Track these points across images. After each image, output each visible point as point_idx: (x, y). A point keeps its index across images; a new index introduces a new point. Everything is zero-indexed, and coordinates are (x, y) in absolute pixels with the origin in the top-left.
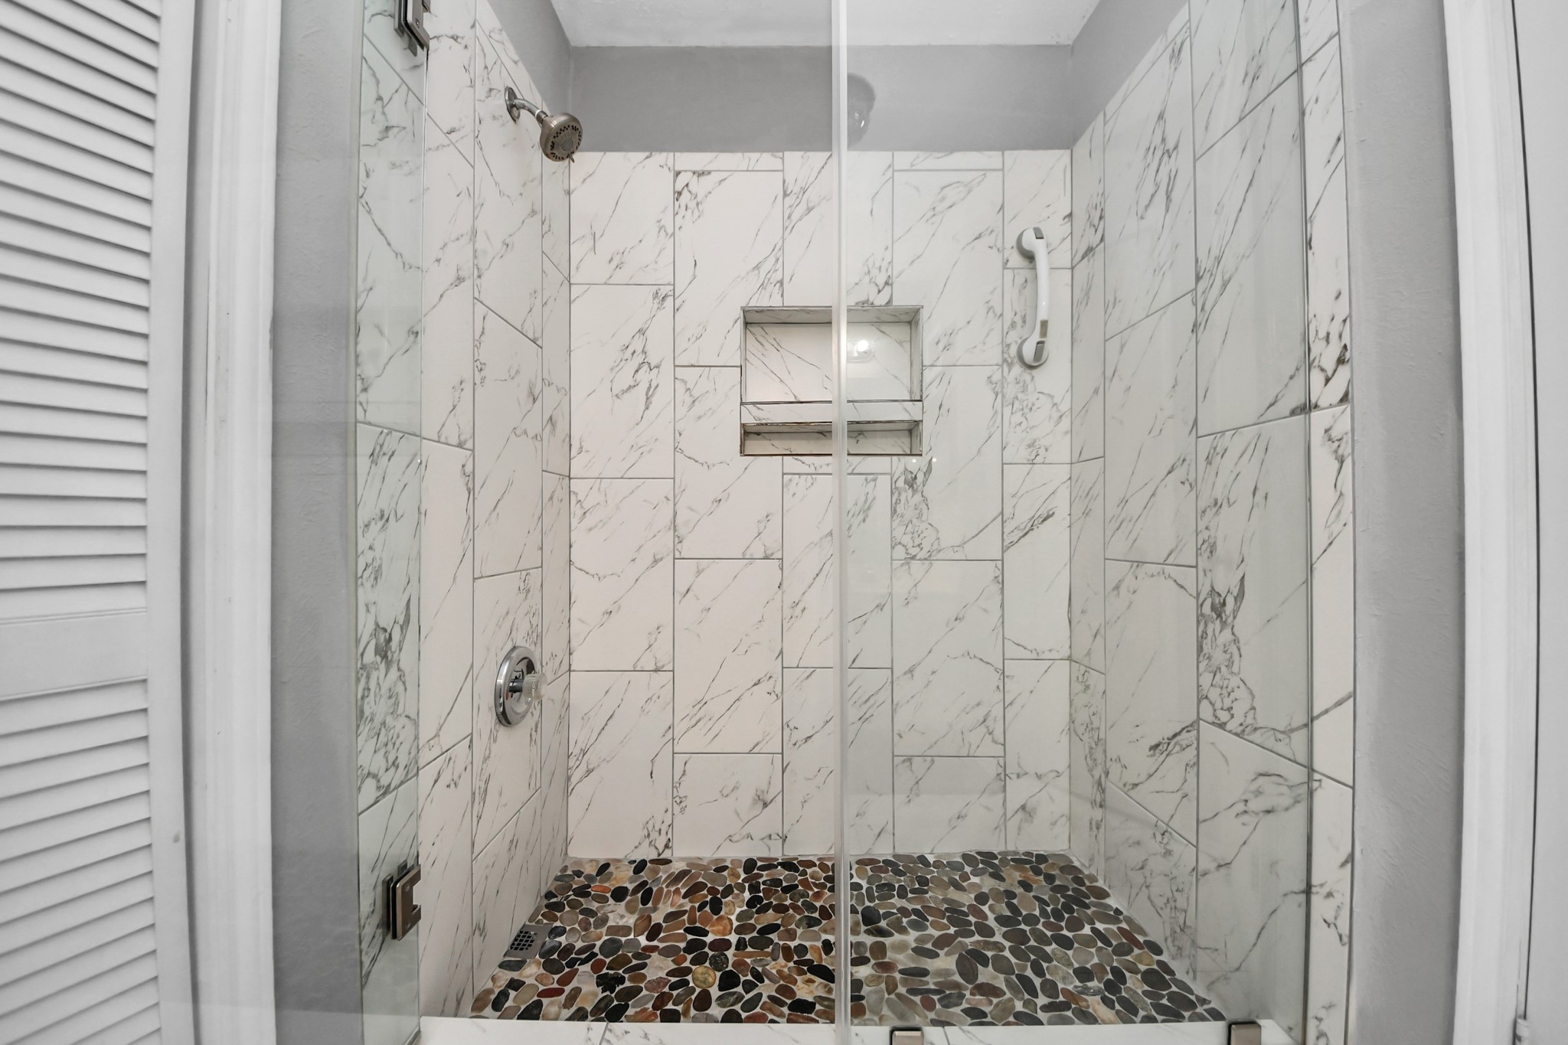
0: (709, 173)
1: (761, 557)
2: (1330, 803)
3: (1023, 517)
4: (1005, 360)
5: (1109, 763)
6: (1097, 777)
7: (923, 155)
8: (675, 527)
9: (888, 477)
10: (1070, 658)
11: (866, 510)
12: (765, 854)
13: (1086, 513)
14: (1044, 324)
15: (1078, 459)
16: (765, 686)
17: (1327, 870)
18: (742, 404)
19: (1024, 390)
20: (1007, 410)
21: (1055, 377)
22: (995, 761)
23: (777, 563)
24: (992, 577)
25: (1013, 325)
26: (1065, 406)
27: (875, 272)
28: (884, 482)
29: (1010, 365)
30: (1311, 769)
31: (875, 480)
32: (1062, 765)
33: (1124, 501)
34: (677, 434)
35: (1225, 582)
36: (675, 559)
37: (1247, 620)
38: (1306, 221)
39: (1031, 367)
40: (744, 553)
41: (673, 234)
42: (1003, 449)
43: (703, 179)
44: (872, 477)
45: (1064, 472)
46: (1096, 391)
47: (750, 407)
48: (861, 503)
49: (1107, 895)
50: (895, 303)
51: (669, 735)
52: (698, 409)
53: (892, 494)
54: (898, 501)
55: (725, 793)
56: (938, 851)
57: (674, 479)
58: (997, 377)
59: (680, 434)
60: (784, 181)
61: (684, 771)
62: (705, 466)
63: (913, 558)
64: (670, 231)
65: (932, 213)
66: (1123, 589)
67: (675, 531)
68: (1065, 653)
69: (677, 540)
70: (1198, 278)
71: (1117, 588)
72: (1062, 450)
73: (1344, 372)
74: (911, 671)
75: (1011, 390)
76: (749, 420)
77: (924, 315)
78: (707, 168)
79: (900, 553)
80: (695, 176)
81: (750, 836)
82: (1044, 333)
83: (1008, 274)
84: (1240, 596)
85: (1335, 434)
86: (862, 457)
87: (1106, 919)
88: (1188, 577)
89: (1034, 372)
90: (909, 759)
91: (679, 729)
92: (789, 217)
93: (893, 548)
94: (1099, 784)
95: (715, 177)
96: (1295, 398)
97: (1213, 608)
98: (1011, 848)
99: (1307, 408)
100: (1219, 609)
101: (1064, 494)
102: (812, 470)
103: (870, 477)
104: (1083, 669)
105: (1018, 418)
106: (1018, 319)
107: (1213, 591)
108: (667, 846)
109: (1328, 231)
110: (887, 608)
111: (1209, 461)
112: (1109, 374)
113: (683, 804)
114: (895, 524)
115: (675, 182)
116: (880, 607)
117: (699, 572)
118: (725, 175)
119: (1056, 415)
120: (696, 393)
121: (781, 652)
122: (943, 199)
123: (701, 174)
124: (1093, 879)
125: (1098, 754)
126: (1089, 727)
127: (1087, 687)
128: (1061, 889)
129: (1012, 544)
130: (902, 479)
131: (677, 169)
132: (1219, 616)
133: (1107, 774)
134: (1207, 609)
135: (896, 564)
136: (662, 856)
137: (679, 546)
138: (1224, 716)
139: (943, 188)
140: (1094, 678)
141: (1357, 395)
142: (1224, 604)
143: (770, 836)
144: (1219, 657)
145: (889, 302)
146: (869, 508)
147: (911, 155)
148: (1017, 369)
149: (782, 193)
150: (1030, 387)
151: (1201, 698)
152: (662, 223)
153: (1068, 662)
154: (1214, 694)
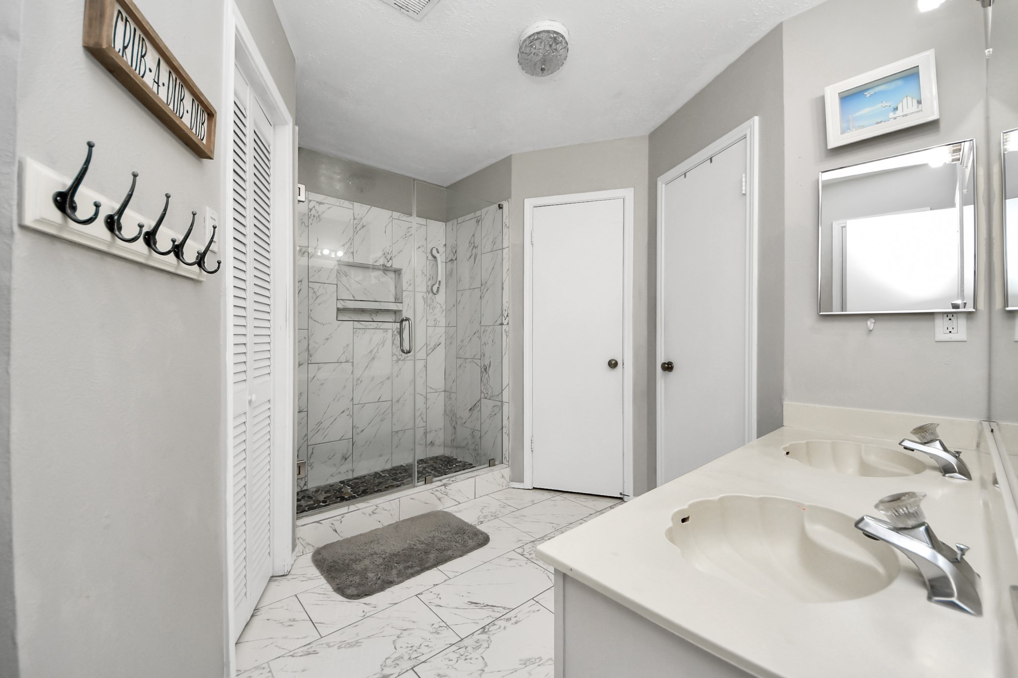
0: (324, 204)
1: (345, 361)
2: (505, 407)
3: (432, 345)
4: (427, 291)
5: (457, 419)
6: (453, 426)
7: (402, 215)
8: (308, 350)
9: (391, 330)
10: (445, 391)
11: (383, 343)
12: (346, 478)
13: (451, 343)
14: (440, 282)
15: (448, 326)
16: (347, 413)
17: (505, 422)
18: (337, 300)
19: (433, 301)
20: (428, 308)
21: (441, 297)
22: (423, 428)
23: (351, 364)
24: (423, 365)
25: (430, 279)
26: (444, 308)
27: (386, 254)
28: (390, 332)
29: (429, 293)
30: (502, 402)
31: (387, 331)
32: (441, 425)
33: (462, 341)
34: (310, 311)
35: (487, 363)
36: (308, 364)
37: (491, 371)
38: (503, 284)
39: (435, 294)
40: (338, 360)
41: (308, 226)
42: (427, 321)
43: (321, 205)
44: (386, 330)
45: (443, 330)
46: (454, 306)
47: (341, 301)
48: (382, 340)
49: (457, 459)
50: (393, 266)
51: (306, 438)
52: (318, 301)
53: (392, 336)
54: (395, 339)
55: (330, 458)
56: (406, 463)
57: (308, 329)
58: (425, 297)
59: (311, 311)
60: (354, 214)
61: (312, 452)
62: (322, 324)
63: (399, 360)
64: (307, 225)
65: (405, 236)
66: (462, 367)
67: (308, 352)
68: (443, 389)
69: (309, 356)
70: (482, 285)
71: (460, 366)
72: (443, 323)
73: (507, 318)
74: (398, 401)
75: (429, 301)
76: (340, 306)
77: (403, 272)
78: (323, 201)
79: (395, 358)
80: (318, 204)
81: (340, 473)
82: (439, 285)
83: (428, 261)
84: (490, 366)
85: (506, 331)
86: (382, 323)
87: (458, 463)
88: (478, 362)
89: (436, 295)
90: (397, 432)
91: (310, 435)
92: (356, 228)
93: (393, 356)
94: (454, 427)
95: (326, 206)
96: (499, 322)
97: (484, 369)
98: (428, 457)
99: (502, 324)
100: (485, 369)
101: (444, 337)
102: (364, 327)
103: (385, 330)
104: (449, 393)
105: (431, 311)
106: (431, 277)
107: (484, 365)
108: (305, 485)
109: (506, 286)
110: (391, 379)
111: (483, 332)
112: (458, 301)
113: (312, 466)
114: (394, 347)
115: (309, 204)
116: (388, 378)
117: (319, 369)
118: (331, 206)
119: (441, 311)
120: (318, 294)
121: (353, 399)
122: (408, 232)
123: (320, 203)
124: (452, 457)
125: (454, 419)
126: (451, 411)
127: (450, 399)
128: (446, 461)
129: (430, 354)
130: (396, 331)
131: (310, 199)
132: (485, 371)
133: (457, 423)
134: (483, 370)
135: (394, 362)
136: (304, 489)
137: (310, 358)
138: (486, 395)
139: (408, 228)
140: (453, 396)
141: (510, 323)
142: (486, 368)
143: (348, 471)
144: (485, 381)
145: (391, 266)
146: (385, 342)
147: (398, 214)
148: (431, 294)
149: (353, 218)
150: (435, 301)
151: (481, 392)
152: (303, 221)
153: (444, 392)
154: (484, 392)
